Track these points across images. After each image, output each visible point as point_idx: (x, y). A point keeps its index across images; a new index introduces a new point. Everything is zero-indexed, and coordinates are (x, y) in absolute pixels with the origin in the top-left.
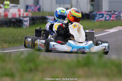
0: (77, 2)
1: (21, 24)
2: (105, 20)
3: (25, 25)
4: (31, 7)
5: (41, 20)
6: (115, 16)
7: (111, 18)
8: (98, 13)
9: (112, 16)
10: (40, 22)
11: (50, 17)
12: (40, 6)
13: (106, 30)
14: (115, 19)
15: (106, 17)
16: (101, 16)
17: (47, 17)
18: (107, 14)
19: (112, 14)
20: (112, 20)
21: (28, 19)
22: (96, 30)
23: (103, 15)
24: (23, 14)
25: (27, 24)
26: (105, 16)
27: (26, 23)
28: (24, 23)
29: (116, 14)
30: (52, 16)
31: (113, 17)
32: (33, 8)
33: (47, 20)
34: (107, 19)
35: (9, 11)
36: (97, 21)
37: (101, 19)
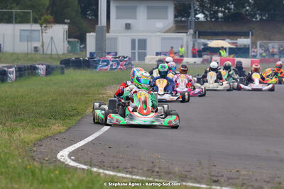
1: (5, 78)
2: (111, 69)
3: (10, 78)
5: (30, 71)
6: (124, 63)
7: (119, 67)
8: (102, 59)
10: (29, 74)
11: (40, 66)
14: (124, 67)
15: (112, 65)
16: (105, 63)
17: (37, 66)
18: (113, 61)
19: (121, 61)
20: (120, 68)
21: (13, 69)
23: (108, 62)
25: (12, 76)
26: (111, 63)
28: (9, 75)
29: (126, 61)
30: (42, 65)
31: (121, 65)
33: (37, 71)
34: (114, 67)
36: (100, 70)
37: (106, 68)
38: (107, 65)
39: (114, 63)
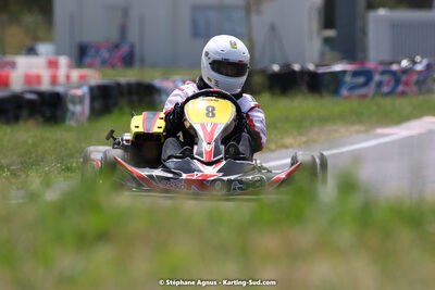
0: (273, 28)
2: (378, 94)
3: (73, 113)
4: (97, 51)
5: (135, 98)
6: (415, 78)
7: (400, 88)
9: (404, 78)
12: (132, 48)
13: (380, 131)
14: (415, 88)
15: (380, 84)
16: (361, 80)
17: (157, 83)
18: (383, 73)
19: (404, 72)
20: (403, 93)
21: (83, 91)
22: (343, 130)
23: (368, 75)
24: (68, 77)
25: (81, 110)
26: (377, 78)
27: (78, 109)
28: (71, 107)
31: (406, 84)
32: (105, 54)
33: (156, 97)
34: (385, 89)
35: (13, 65)
37: (363, 91)
38: (366, 84)
39: (386, 78)
